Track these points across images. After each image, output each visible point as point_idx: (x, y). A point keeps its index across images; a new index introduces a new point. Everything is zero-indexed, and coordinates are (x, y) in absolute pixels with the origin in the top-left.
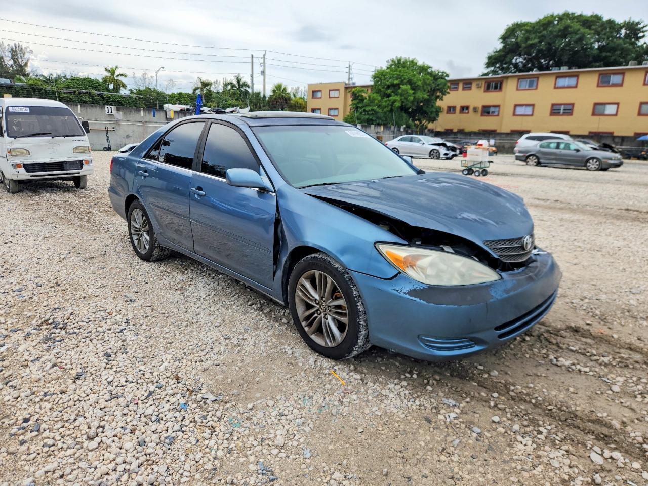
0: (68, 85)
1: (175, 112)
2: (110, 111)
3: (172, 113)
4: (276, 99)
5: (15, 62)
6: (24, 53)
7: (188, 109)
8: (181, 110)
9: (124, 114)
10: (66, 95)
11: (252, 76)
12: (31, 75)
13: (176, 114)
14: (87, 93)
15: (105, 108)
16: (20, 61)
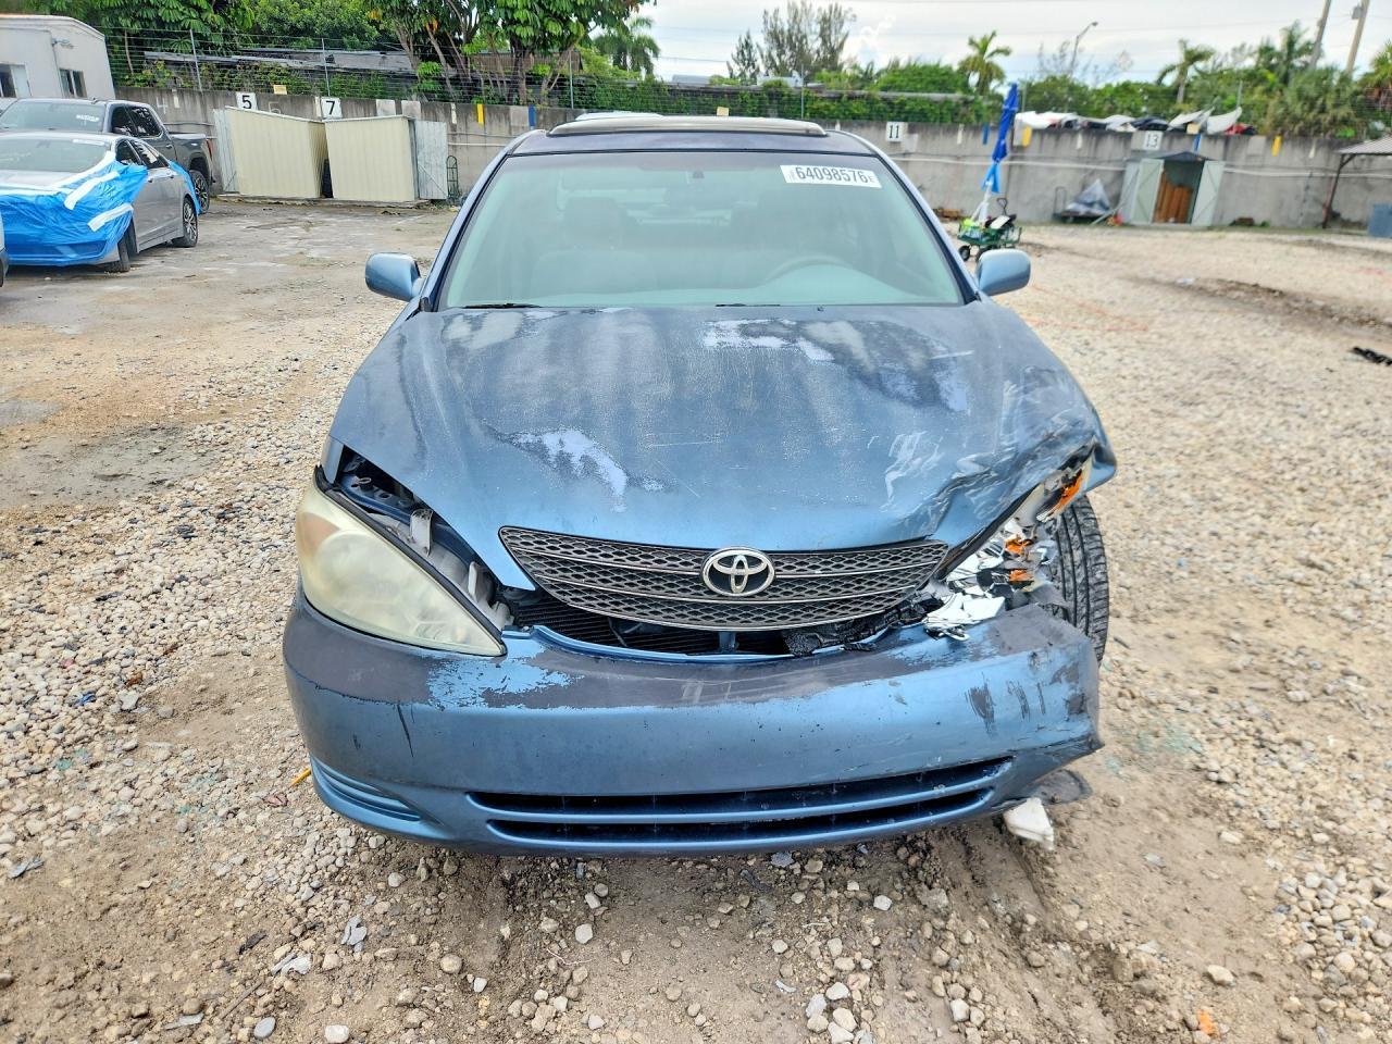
0: (893, 82)
1: (1036, 131)
2: (894, 135)
3: (1028, 133)
4: (1379, 84)
5: (824, 42)
6: (842, 23)
7: (1069, 124)
8: (1053, 126)
9: (922, 138)
10: (823, 104)
11: (1322, 24)
12: (845, 66)
13: (1037, 137)
14: (863, 96)
15: (885, 127)
16: (833, 38)
